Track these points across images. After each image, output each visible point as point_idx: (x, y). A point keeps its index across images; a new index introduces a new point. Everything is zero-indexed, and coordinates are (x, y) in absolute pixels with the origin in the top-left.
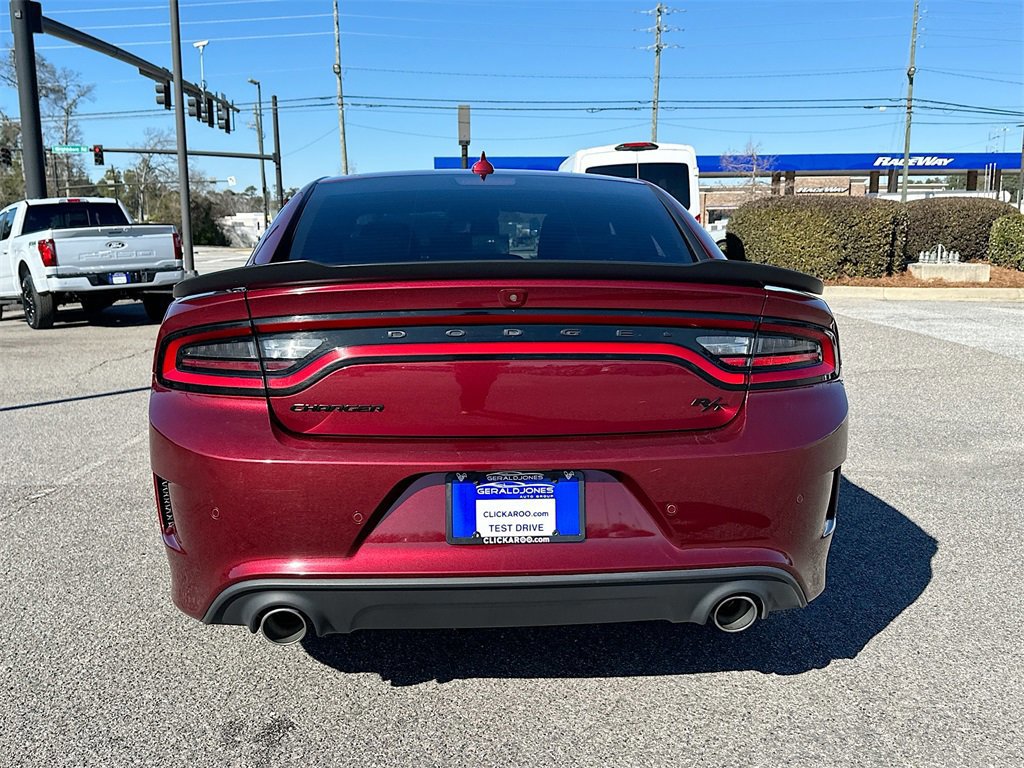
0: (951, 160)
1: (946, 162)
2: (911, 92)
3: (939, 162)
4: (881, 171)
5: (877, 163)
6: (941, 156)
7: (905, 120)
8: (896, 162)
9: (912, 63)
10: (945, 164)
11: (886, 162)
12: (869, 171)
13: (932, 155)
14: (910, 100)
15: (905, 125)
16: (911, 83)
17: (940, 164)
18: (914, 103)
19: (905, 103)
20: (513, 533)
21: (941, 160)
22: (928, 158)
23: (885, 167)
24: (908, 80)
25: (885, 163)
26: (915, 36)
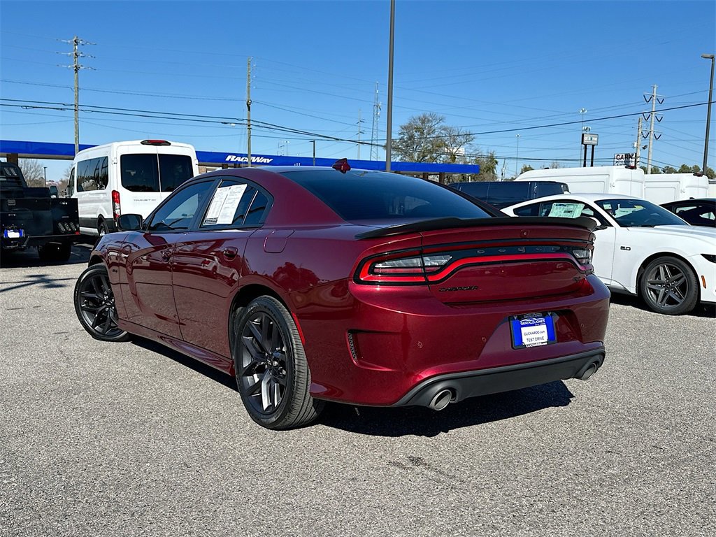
0: (271, 160)
1: (269, 161)
2: (249, 116)
3: (265, 160)
4: (229, 164)
5: (227, 159)
6: (265, 157)
7: (247, 133)
8: (239, 159)
9: (249, 97)
10: (268, 162)
11: (233, 158)
12: (221, 164)
13: (260, 156)
14: (249, 121)
15: (247, 136)
16: (249, 110)
17: (265, 162)
18: (251, 122)
19: (246, 122)
20: (534, 342)
21: (266, 160)
22: (258, 158)
23: (233, 162)
24: (247, 108)
25: (232, 160)
26: (249, 80)
